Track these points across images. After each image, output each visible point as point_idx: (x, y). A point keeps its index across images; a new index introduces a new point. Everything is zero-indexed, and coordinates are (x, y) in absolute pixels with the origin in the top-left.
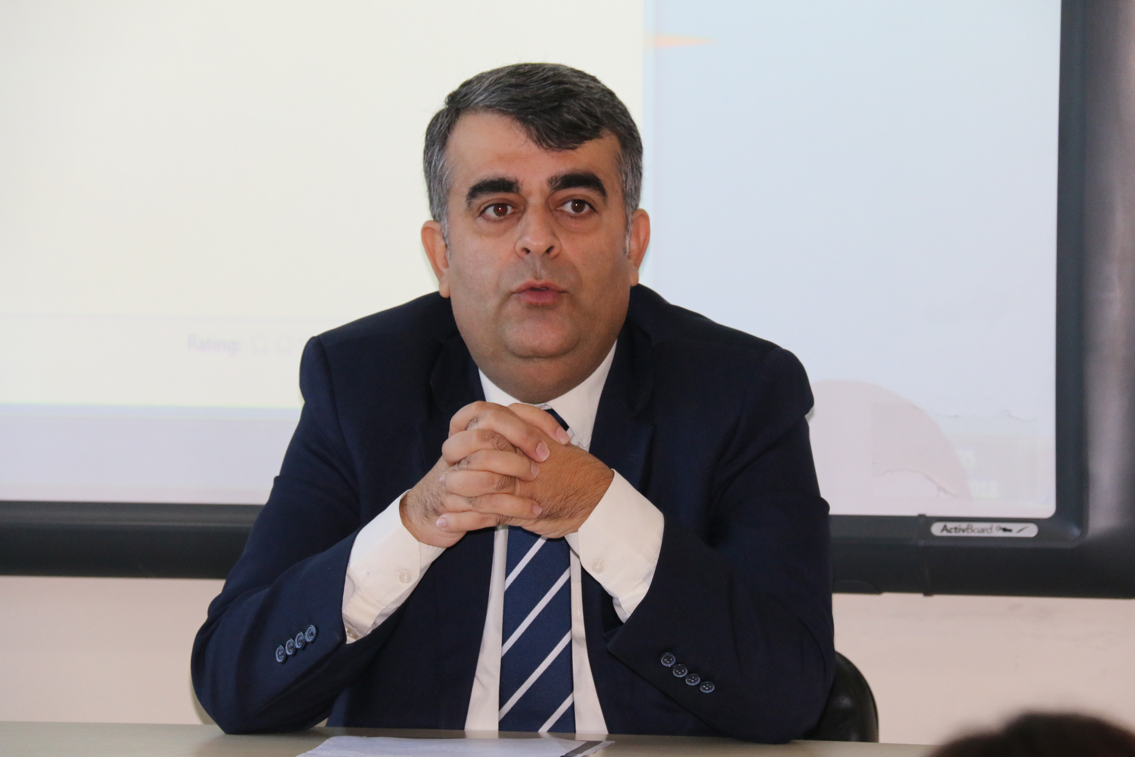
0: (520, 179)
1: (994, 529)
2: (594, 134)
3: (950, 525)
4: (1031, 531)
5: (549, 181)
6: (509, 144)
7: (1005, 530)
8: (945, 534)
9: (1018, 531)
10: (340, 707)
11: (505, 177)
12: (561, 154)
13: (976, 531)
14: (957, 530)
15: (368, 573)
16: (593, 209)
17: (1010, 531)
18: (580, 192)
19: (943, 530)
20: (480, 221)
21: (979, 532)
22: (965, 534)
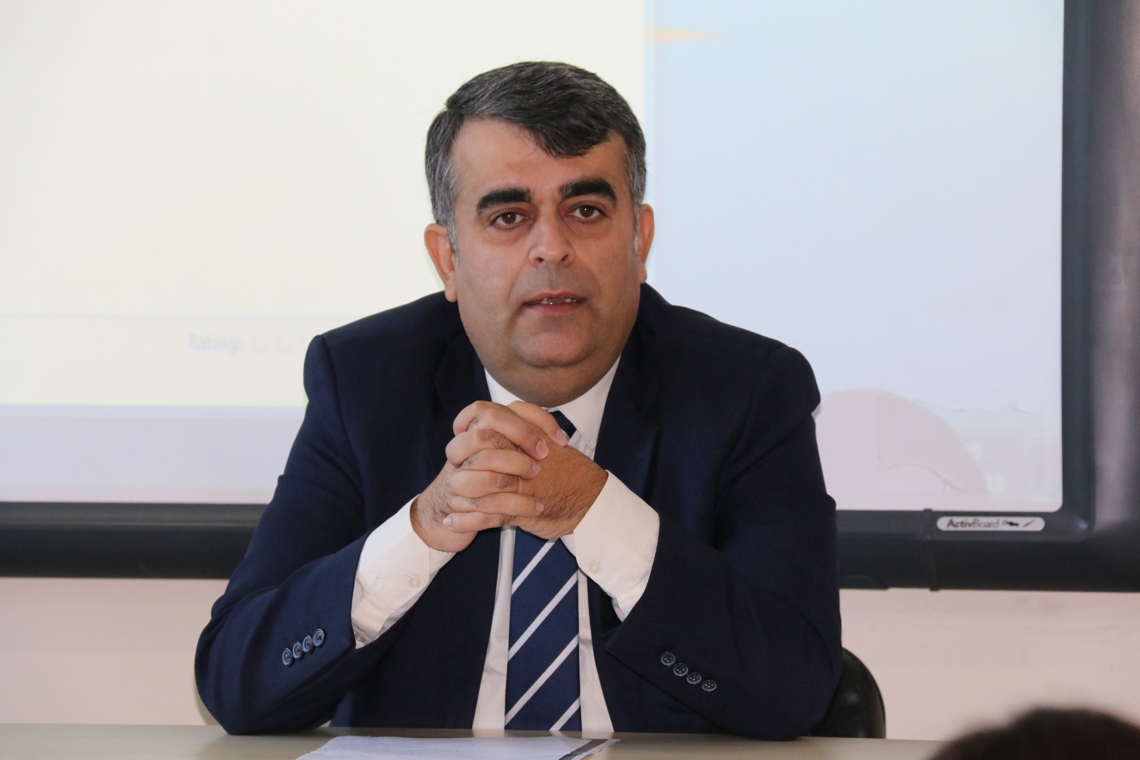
0: (532, 188)
1: (1001, 524)
2: (601, 138)
3: (956, 520)
4: (1038, 525)
5: (560, 189)
6: (518, 153)
7: (1011, 524)
8: (951, 528)
9: (1024, 525)
10: (345, 708)
11: (517, 187)
12: (570, 160)
13: (982, 525)
14: (964, 525)
15: (377, 578)
16: (603, 214)
17: (1017, 525)
18: (591, 199)
19: (949, 525)
20: (491, 230)
21: (985, 526)
22: (971, 529)
